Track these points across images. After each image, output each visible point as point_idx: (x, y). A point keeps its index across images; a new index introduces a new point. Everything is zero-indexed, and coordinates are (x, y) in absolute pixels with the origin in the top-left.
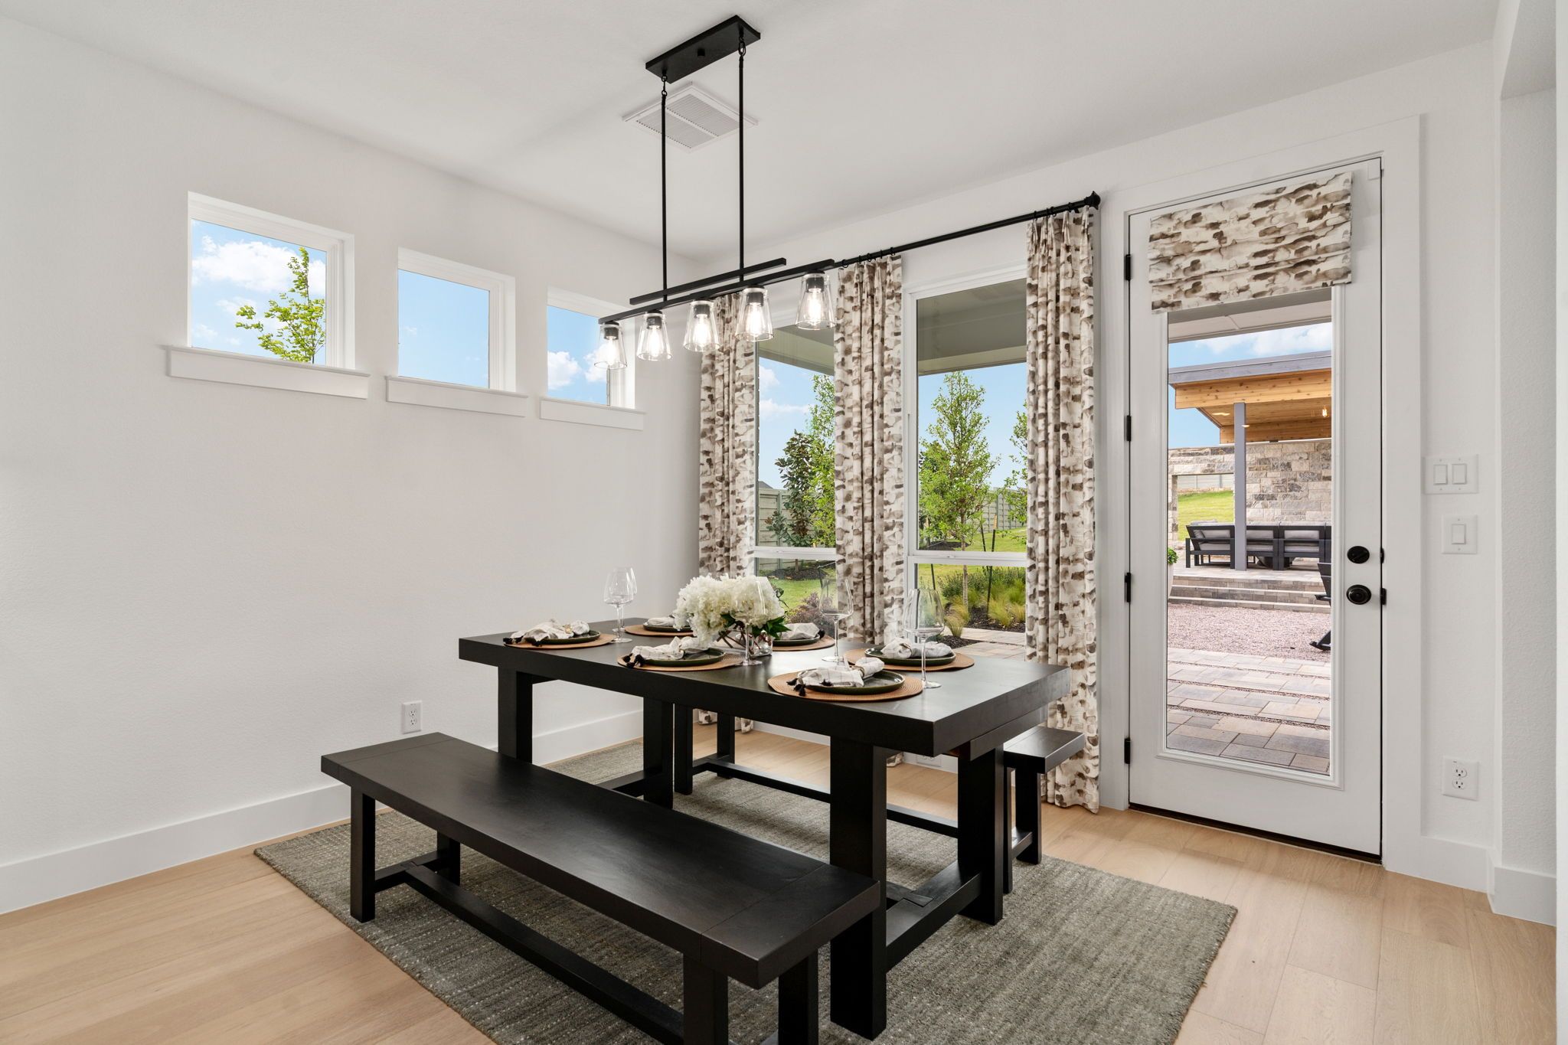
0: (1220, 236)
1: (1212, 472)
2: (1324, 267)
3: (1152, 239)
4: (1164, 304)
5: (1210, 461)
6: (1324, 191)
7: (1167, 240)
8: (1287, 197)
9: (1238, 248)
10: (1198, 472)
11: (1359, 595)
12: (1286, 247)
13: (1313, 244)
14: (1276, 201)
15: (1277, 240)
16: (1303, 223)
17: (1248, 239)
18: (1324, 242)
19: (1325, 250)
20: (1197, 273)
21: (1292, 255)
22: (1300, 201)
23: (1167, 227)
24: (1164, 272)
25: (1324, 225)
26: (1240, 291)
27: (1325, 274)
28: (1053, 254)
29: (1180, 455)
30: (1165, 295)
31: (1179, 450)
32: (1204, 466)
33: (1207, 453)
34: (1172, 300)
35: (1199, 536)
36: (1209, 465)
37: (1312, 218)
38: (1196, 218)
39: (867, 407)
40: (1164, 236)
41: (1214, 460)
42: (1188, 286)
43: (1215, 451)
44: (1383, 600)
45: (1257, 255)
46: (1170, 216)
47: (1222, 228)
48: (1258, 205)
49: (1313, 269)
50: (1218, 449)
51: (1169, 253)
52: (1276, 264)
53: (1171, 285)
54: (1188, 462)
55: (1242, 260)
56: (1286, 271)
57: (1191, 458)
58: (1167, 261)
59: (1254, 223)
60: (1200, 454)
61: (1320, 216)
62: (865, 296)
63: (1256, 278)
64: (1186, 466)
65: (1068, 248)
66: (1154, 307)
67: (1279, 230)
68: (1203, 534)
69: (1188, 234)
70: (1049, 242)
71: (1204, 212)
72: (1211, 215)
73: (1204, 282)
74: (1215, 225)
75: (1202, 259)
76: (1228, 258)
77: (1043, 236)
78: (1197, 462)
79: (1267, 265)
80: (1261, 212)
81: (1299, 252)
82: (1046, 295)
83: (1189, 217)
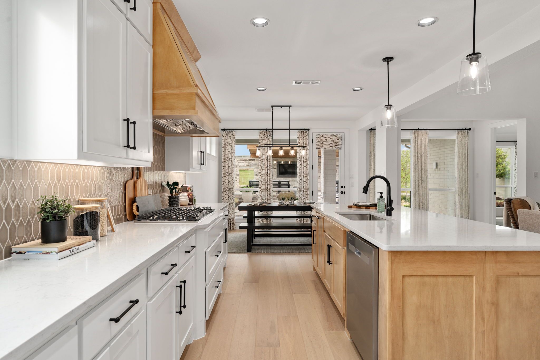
0: (326, 139)
1: (249, 166)
2: (339, 147)
3: (317, 138)
4: (318, 148)
5: (248, 163)
6: (339, 136)
7: (319, 138)
8: (334, 136)
9: (328, 142)
10: (246, 166)
11: (342, 193)
12: (334, 143)
13: (338, 143)
14: (333, 136)
15: (333, 142)
16: (336, 140)
17: (330, 141)
18: (339, 143)
19: (339, 144)
20: (323, 144)
21: (335, 144)
22: (336, 137)
23: (319, 136)
24: (318, 143)
25: (339, 141)
26: (328, 148)
27: (338, 148)
28: (302, 137)
29: (241, 161)
30: (318, 147)
31: (241, 159)
32: (247, 164)
33: (247, 160)
34: (319, 148)
35: (252, 184)
36: (248, 164)
37: (337, 140)
38: (323, 136)
39: (266, 160)
40: (318, 138)
41: (249, 162)
42: (321, 146)
43: (250, 160)
44: (345, 193)
45: (331, 143)
46: (319, 135)
47: (326, 138)
48: (331, 136)
49: (337, 146)
50: (250, 159)
51: (319, 141)
52: (333, 145)
53: (319, 145)
54: (243, 163)
55: (329, 144)
56: (334, 146)
57: (244, 162)
58: (319, 142)
59: (331, 138)
60: (246, 161)
61: (338, 140)
62: (266, 138)
63: (330, 146)
64: (242, 164)
65: (305, 137)
66: (317, 148)
67: (334, 140)
68: (252, 183)
69: (322, 138)
70: (302, 135)
71: (324, 135)
72: (325, 136)
73: (323, 146)
74: (325, 138)
75: (324, 142)
76: (327, 143)
77: (301, 134)
78: (245, 163)
79: (332, 145)
80: (331, 137)
81: (336, 144)
82: (302, 144)
83: (322, 135)
